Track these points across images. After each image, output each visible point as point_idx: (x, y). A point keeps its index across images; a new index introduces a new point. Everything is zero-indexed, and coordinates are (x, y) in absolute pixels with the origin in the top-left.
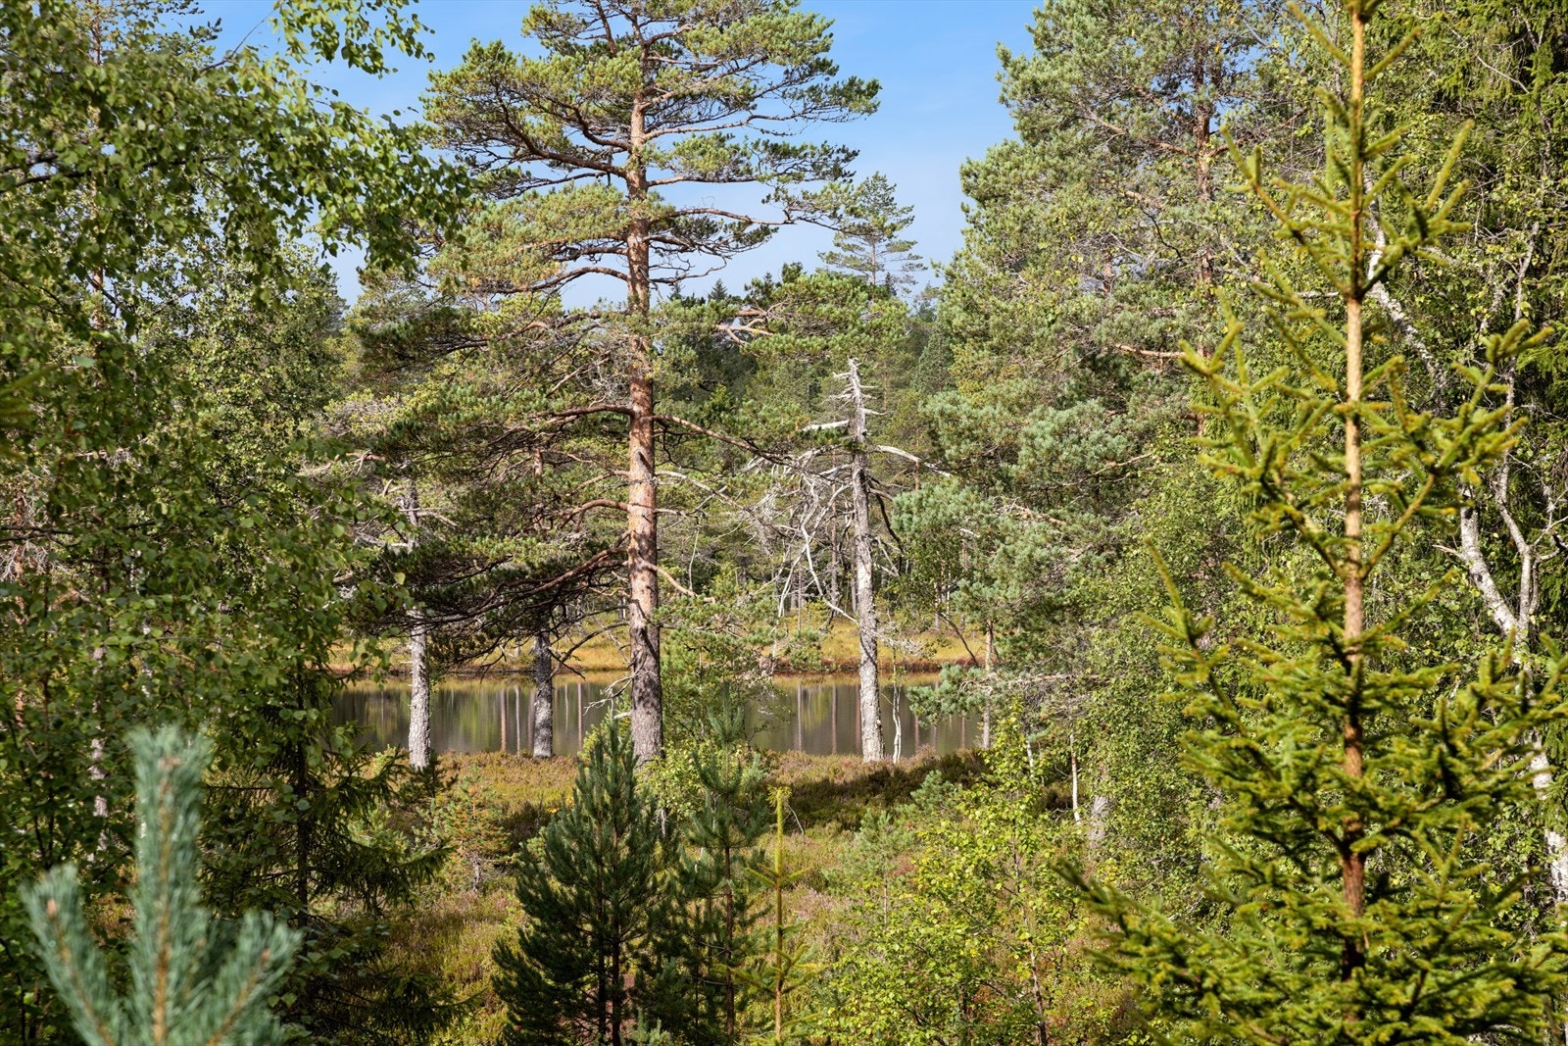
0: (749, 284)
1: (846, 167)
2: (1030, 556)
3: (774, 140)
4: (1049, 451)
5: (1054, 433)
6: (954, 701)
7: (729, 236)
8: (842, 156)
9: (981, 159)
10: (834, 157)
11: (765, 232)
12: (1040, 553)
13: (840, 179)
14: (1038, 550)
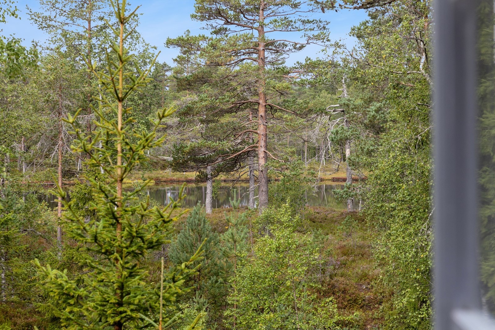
0: (296, 63)
1: (327, 27)
2: (368, 149)
3: (303, 19)
4: (373, 116)
5: (375, 111)
6: (347, 194)
7: (292, 47)
8: (325, 23)
9: (357, 25)
10: (323, 23)
11: (302, 47)
12: (372, 148)
13: (325, 30)
14: (371, 147)
